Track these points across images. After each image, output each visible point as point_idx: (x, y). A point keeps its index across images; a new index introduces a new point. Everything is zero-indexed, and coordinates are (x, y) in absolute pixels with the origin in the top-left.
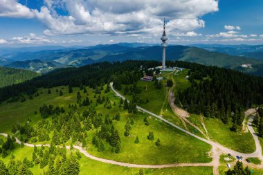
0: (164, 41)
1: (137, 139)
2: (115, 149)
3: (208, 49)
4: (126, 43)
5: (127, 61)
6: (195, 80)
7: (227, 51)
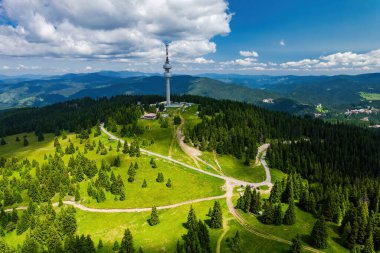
0: (167, 69)
1: (145, 182)
2: (119, 197)
3: (223, 80)
4: (111, 72)
5: (118, 96)
6: (207, 116)
7: (246, 82)
